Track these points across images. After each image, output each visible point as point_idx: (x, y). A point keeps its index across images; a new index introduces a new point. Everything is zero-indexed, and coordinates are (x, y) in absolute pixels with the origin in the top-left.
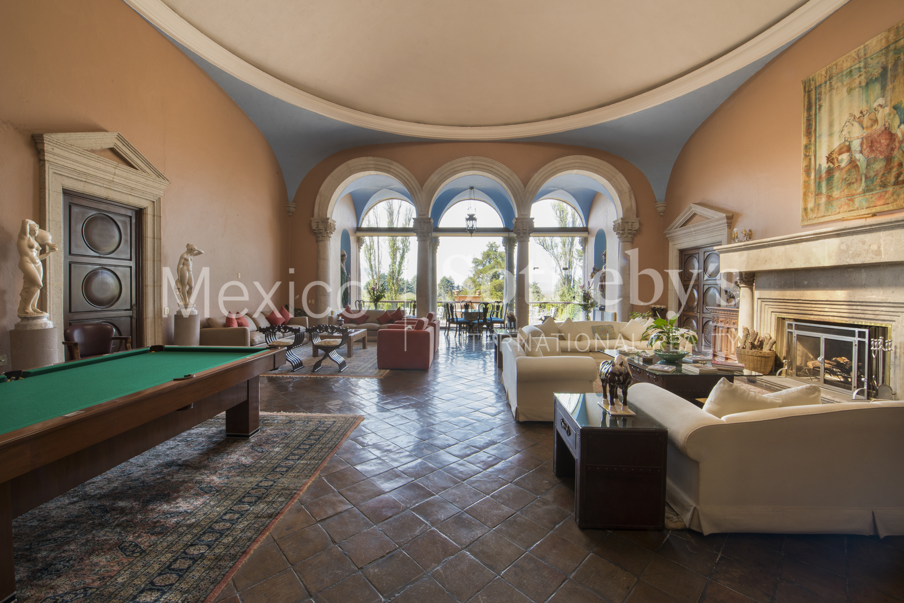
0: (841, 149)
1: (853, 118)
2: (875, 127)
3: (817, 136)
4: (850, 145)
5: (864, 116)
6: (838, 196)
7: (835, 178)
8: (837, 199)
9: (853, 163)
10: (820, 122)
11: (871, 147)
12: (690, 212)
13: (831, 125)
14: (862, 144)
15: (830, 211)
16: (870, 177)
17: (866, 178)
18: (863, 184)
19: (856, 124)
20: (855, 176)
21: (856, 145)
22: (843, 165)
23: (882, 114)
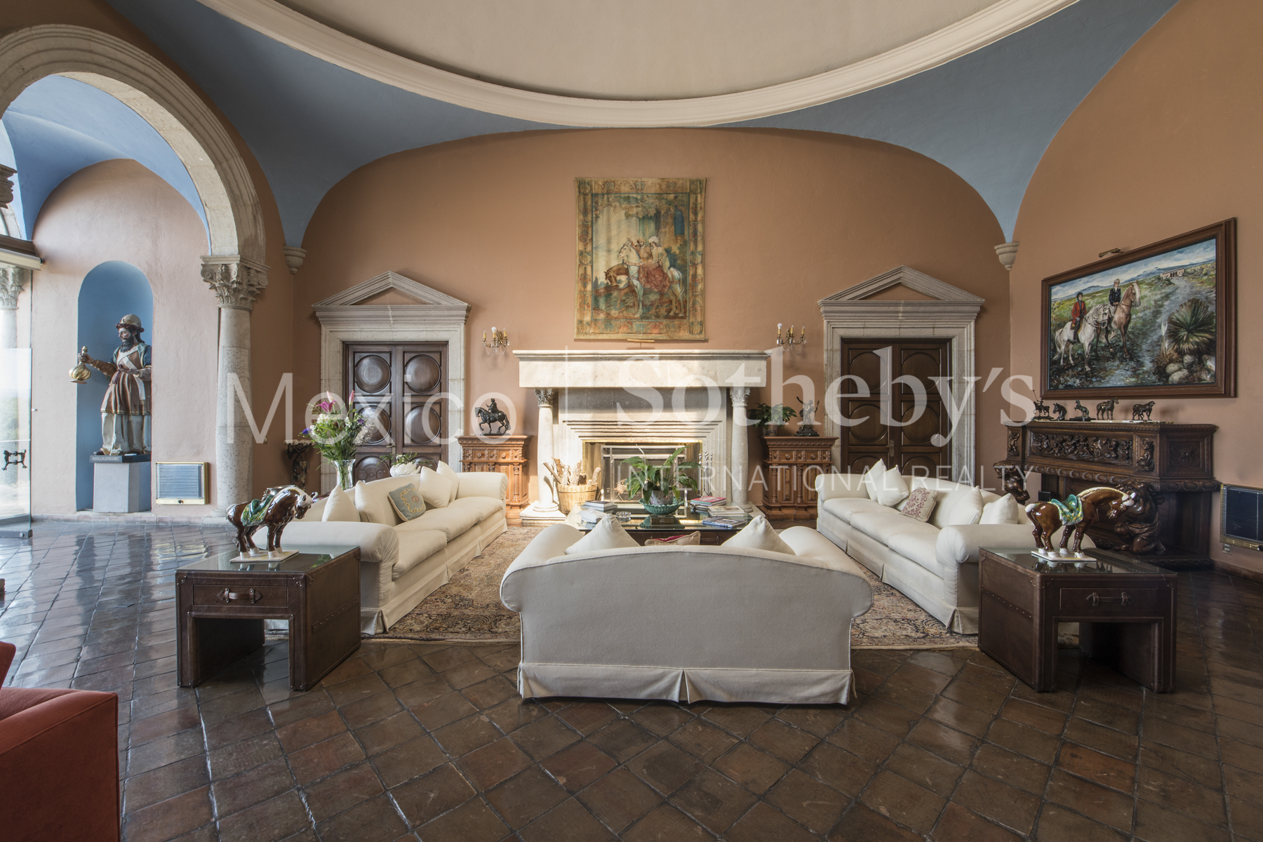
0: (619, 269)
1: (630, 244)
2: (650, 261)
3: (594, 246)
4: (628, 268)
5: (640, 246)
6: (617, 316)
7: (612, 297)
8: (616, 318)
9: (630, 286)
10: (597, 232)
11: (647, 277)
12: (383, 283)
13: (609, 241)
14: (639, 272)
15: (609, 329)
16: (646, 305)
17: (643, 305)
18: (641, 310)
19: (634, 251)
20: (633, 301)
21: (633, 270)
22: (621, 286)
23: (656, 251)
